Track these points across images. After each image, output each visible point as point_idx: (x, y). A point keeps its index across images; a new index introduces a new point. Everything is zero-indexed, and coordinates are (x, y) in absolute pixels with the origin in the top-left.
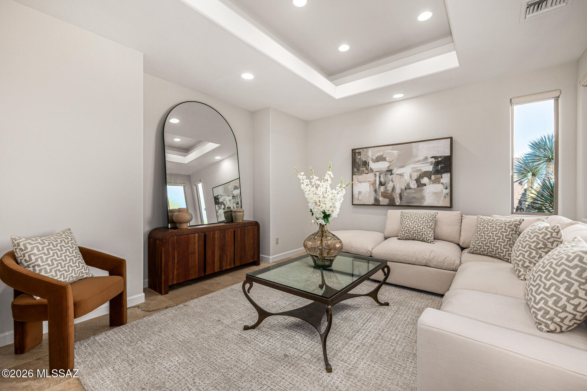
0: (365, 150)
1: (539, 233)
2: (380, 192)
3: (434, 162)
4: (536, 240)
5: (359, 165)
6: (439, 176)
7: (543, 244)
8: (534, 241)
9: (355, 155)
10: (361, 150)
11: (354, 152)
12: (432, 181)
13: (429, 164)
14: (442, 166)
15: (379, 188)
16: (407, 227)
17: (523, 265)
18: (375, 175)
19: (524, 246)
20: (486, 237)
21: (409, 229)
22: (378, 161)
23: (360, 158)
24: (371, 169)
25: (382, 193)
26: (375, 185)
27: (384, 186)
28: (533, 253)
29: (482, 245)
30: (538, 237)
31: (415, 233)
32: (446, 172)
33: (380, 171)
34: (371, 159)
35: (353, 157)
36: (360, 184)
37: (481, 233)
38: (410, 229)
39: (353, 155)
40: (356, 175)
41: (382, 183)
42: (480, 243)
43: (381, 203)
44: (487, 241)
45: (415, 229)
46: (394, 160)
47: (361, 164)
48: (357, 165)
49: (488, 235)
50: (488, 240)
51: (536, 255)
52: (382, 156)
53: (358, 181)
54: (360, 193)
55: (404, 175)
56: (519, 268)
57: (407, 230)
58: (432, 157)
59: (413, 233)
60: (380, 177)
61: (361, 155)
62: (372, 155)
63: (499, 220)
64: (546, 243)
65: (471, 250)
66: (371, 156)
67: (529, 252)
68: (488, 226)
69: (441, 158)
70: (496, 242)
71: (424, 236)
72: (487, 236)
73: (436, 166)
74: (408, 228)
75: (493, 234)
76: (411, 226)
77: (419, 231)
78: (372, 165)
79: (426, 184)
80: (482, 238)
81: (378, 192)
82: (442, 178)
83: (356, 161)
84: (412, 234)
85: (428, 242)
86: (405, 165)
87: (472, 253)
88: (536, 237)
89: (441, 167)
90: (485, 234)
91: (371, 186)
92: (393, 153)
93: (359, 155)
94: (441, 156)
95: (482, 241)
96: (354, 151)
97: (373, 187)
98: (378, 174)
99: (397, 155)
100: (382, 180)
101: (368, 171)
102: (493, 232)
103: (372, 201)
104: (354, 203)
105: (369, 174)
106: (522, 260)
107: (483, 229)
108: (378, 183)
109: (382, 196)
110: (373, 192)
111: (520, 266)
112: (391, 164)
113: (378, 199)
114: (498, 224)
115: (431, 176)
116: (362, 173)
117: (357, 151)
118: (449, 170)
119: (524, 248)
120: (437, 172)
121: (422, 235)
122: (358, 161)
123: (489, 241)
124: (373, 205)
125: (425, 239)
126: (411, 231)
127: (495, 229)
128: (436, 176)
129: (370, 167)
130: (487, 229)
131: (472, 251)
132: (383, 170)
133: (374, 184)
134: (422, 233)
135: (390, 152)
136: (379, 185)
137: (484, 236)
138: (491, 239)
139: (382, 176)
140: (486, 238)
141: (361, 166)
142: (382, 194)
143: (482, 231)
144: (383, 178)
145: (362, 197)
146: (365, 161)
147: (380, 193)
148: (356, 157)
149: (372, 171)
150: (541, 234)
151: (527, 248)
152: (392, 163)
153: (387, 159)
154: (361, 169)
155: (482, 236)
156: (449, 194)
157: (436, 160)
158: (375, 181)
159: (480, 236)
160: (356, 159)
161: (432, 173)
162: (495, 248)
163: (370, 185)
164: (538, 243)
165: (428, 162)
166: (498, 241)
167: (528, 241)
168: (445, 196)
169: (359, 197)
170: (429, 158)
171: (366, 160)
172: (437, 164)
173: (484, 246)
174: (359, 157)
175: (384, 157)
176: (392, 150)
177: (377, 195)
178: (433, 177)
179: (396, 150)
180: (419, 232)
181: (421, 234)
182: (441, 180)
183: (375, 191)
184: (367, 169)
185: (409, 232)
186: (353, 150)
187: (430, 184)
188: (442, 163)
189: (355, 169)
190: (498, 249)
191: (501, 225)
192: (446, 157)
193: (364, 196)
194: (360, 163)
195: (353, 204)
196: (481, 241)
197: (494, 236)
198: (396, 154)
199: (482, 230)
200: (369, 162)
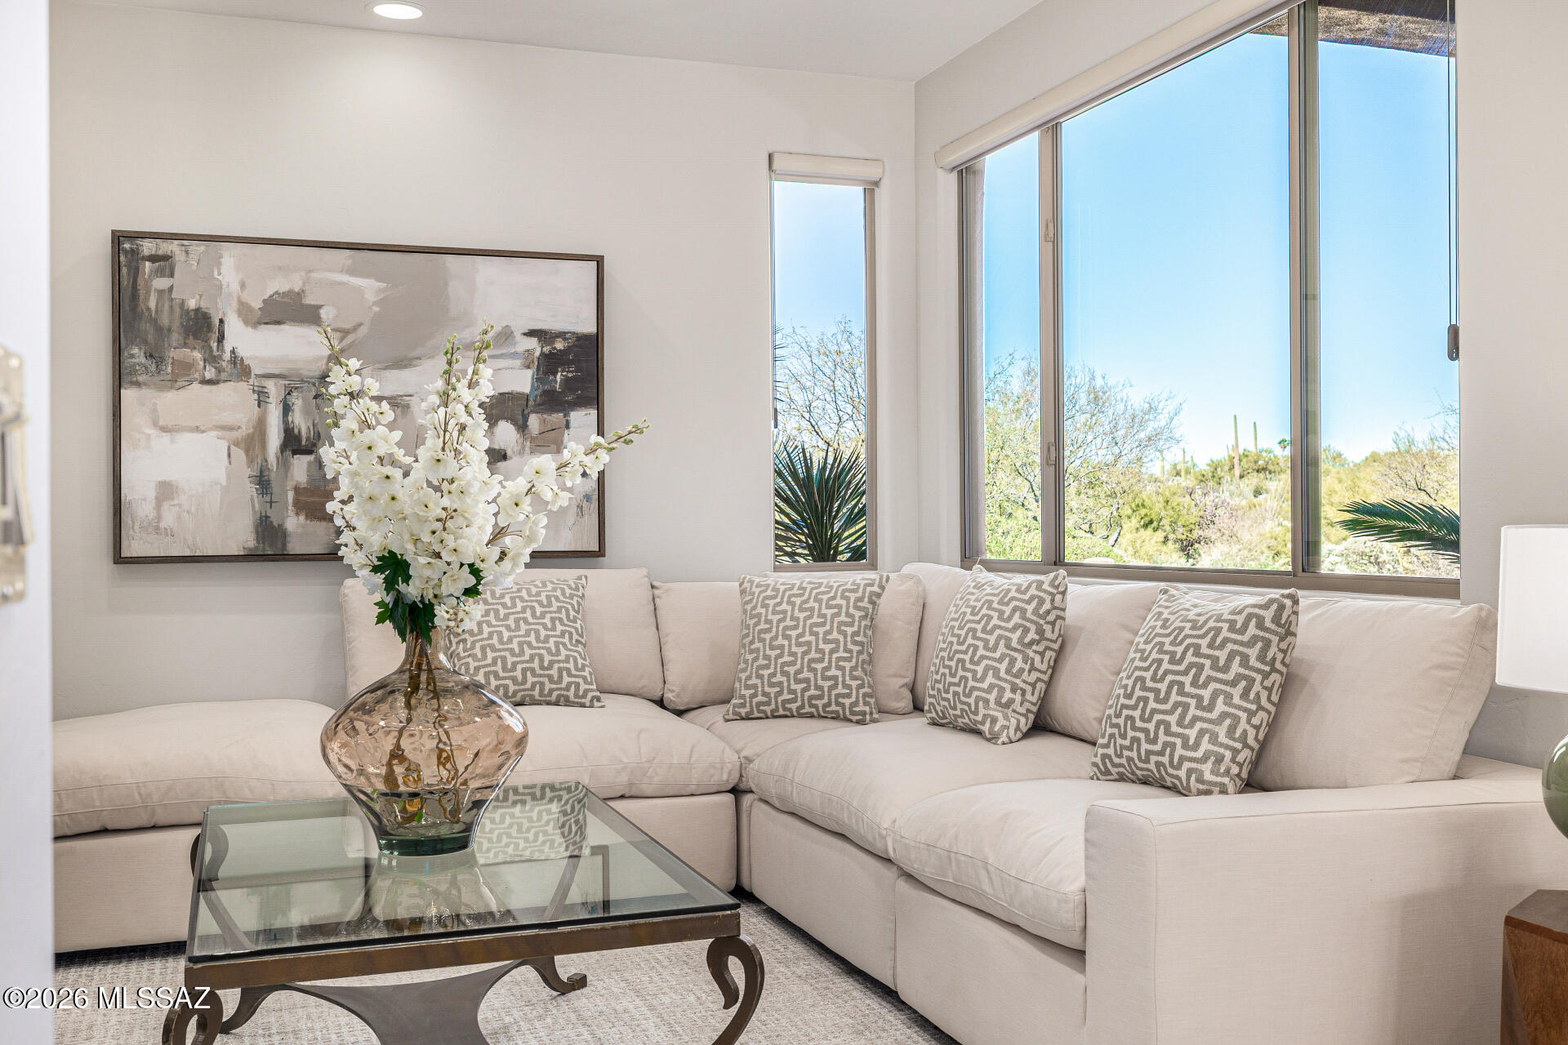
0: (198, 248)
1: (1022, 601)
2: (290, 485)
3: (537, 354)
4: (1020, 621)
5: (162, 332)
6: (557, 417)
7: (1037, 633)
8: (1016, 624)
9: (135, 272)
10: (173, 247)
11: (126, 252)
12: (533, 439)
13: (518, 362)
14: (570, 375)
15: (284, 465)
16: (494, 649)
17: (998, 702)
18: (262, 396)
19: (991, 644)
20: (794, 649)
21: (504, 659)
22: (279, 323)
23: (171, 289)
24: (235, 359)
25: (297, 490)
26: (257, 451)
27: (311, 458)
28: (1018, 662)
29: (784, 679)
30: (1024, 611)
31: (533, 670)
32: (581, 403)
33: (286, 373)
34: (235, 305)
35: (124, 282)
36: (166, 438)
37: (776, 637)
38: (507, 654)
39: (124, 270)
40: (138, 384)
41: (298, 438)
42: (778, 675)
43: (295, 547)
44: (799, 662)
45: (528, 652)
46: (360, 325)
47: (176, 325)
48: (146, 326)
49: (800, 640)
50: (803, 659)
51: (1024, 666)
52: (300, 295)
53: (155, 424)
54: (166, 491)
55: (412, 404)
56: (991, 712)
57: (494, 663)
58: (531, 333)
59: (524, 671)
60: (287, 409)
61: (172, 275)
62: (243, 285)
63: (820, 584)
64: (1042, 625)
65: (743, 705)
66: (235, 287)
67: (1007, 659)
68: (793, 610)
69: (565, 339)
70: (830, 662)
71: (566, 679)
72: (799, 645)
73: (546, 373)
74: (500, 650)
75: (816, 634)
76: (510, 640)
77: (547, 658)
78: (241, 338)
79: (509, 453)
80: (781, 656)
81: (275, 487)
82: (568, 426)
83: (142, 306)
84: (520, 678)
85: (583, 706)
86: (413, 354)
87: (748, 718)
88: (1017, 614)
89: (566, 380)
90: (788, 637)
91: (239, 454)
92: (359, 291)
93: (160, 273)
94: (565, 333)
95: (782, 667)
96: (127, 246)
97: (251, 461)
98: (274, 389)
99: (375, 303)
100: (301, 422)
101: (219, 370)
102: (815, 629)
103: (240, 536)
104: (132, 548)
105: (222, 385)
106: (994, 687)
107: (780, 621)
108: (274, 439)
109: (299, 506)
110: (251, 489)
111: (992, 704)
112: (346, 342)
113: (275, 524)
114: (825, 597)
115: (526, 419)
116: (181, 375)
117: (148, 247)
118: (596, 395)
119: (994, 649)
120: (552, 401)
121: (560, 677)
122: (152, 304)
123: (806, 660)
124: (250, 557)
125: (571, 693)
126: (514, 664)
127: (819, 616)
128: (545, 416)
129: (228, 347)
130: (792, 619)
131: (743, 711)
132: (305, 373)
133: (254, 441)
134: (559, 668)
135: (340, 283)
136: (284, 446)
137: (787, 648)
138: (813, 655)
139: (297, 402)
140: (794, 654)
141: (175, 337)
142: (302, 498)
143: (777, 631)
144: (306, 412)
145: (179, 518)
146: (197, 310)
147: (291, 495)
148: (141, 282)
149: (241, 369)
150: (1029, 602)
151: (1002, 649)
152: (350, 338)
153: (323, 313)
154: (174, 354)
155: (782, 647)
156: (596, 497)
157: (547, 349)
158: (261, 426)
159: (772, 648)
160: (142, 293)
161: (531, 403)
162: (826, 684)
163: (232, 447)
164: (1026, 630)
165: (516, 353)
166: (835, 656)
167: (1000, 627)
168: (580, 507)
169: (159, 518)
170: (518, 337)
171: (204, 305)
172: (549, 363)
173: (792, 682)
174: (161, 283)
175: (310, 306)
176: (352, 272)
177: (271, 503)
178: (534, 421)
179: (368, 276)
180: (546, 664)
181: (554, 672)
182: (566, 435)
183: (263, 482)
184: (211, 359)
185: (504, 669)
186: (118, 238)
187: (521, 453)
188: (569, 363)
189: (136, 351)
190: (836, 686)
191: (834, 602)
192: (582, 339)
193: (193, 510)
194: (165, 320)
195: (119, 559)
196: (779, 666)
197: (821, 642)
198: (370, 297)
199: (778, 627)
200: (221, 321)
